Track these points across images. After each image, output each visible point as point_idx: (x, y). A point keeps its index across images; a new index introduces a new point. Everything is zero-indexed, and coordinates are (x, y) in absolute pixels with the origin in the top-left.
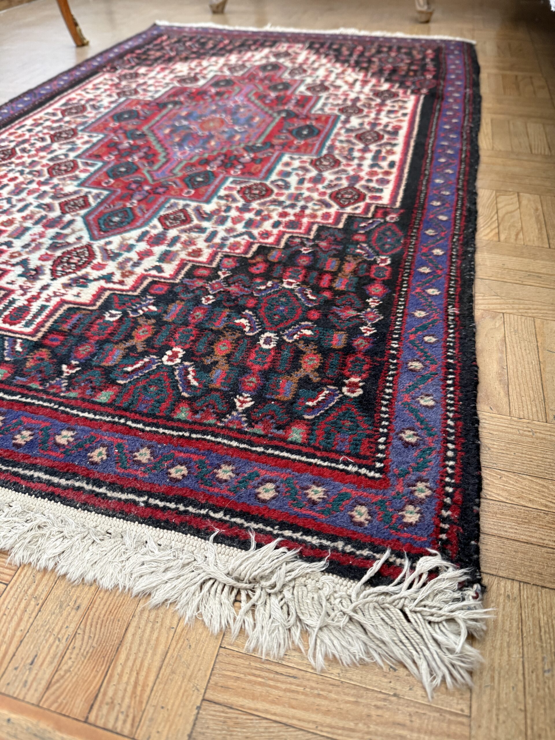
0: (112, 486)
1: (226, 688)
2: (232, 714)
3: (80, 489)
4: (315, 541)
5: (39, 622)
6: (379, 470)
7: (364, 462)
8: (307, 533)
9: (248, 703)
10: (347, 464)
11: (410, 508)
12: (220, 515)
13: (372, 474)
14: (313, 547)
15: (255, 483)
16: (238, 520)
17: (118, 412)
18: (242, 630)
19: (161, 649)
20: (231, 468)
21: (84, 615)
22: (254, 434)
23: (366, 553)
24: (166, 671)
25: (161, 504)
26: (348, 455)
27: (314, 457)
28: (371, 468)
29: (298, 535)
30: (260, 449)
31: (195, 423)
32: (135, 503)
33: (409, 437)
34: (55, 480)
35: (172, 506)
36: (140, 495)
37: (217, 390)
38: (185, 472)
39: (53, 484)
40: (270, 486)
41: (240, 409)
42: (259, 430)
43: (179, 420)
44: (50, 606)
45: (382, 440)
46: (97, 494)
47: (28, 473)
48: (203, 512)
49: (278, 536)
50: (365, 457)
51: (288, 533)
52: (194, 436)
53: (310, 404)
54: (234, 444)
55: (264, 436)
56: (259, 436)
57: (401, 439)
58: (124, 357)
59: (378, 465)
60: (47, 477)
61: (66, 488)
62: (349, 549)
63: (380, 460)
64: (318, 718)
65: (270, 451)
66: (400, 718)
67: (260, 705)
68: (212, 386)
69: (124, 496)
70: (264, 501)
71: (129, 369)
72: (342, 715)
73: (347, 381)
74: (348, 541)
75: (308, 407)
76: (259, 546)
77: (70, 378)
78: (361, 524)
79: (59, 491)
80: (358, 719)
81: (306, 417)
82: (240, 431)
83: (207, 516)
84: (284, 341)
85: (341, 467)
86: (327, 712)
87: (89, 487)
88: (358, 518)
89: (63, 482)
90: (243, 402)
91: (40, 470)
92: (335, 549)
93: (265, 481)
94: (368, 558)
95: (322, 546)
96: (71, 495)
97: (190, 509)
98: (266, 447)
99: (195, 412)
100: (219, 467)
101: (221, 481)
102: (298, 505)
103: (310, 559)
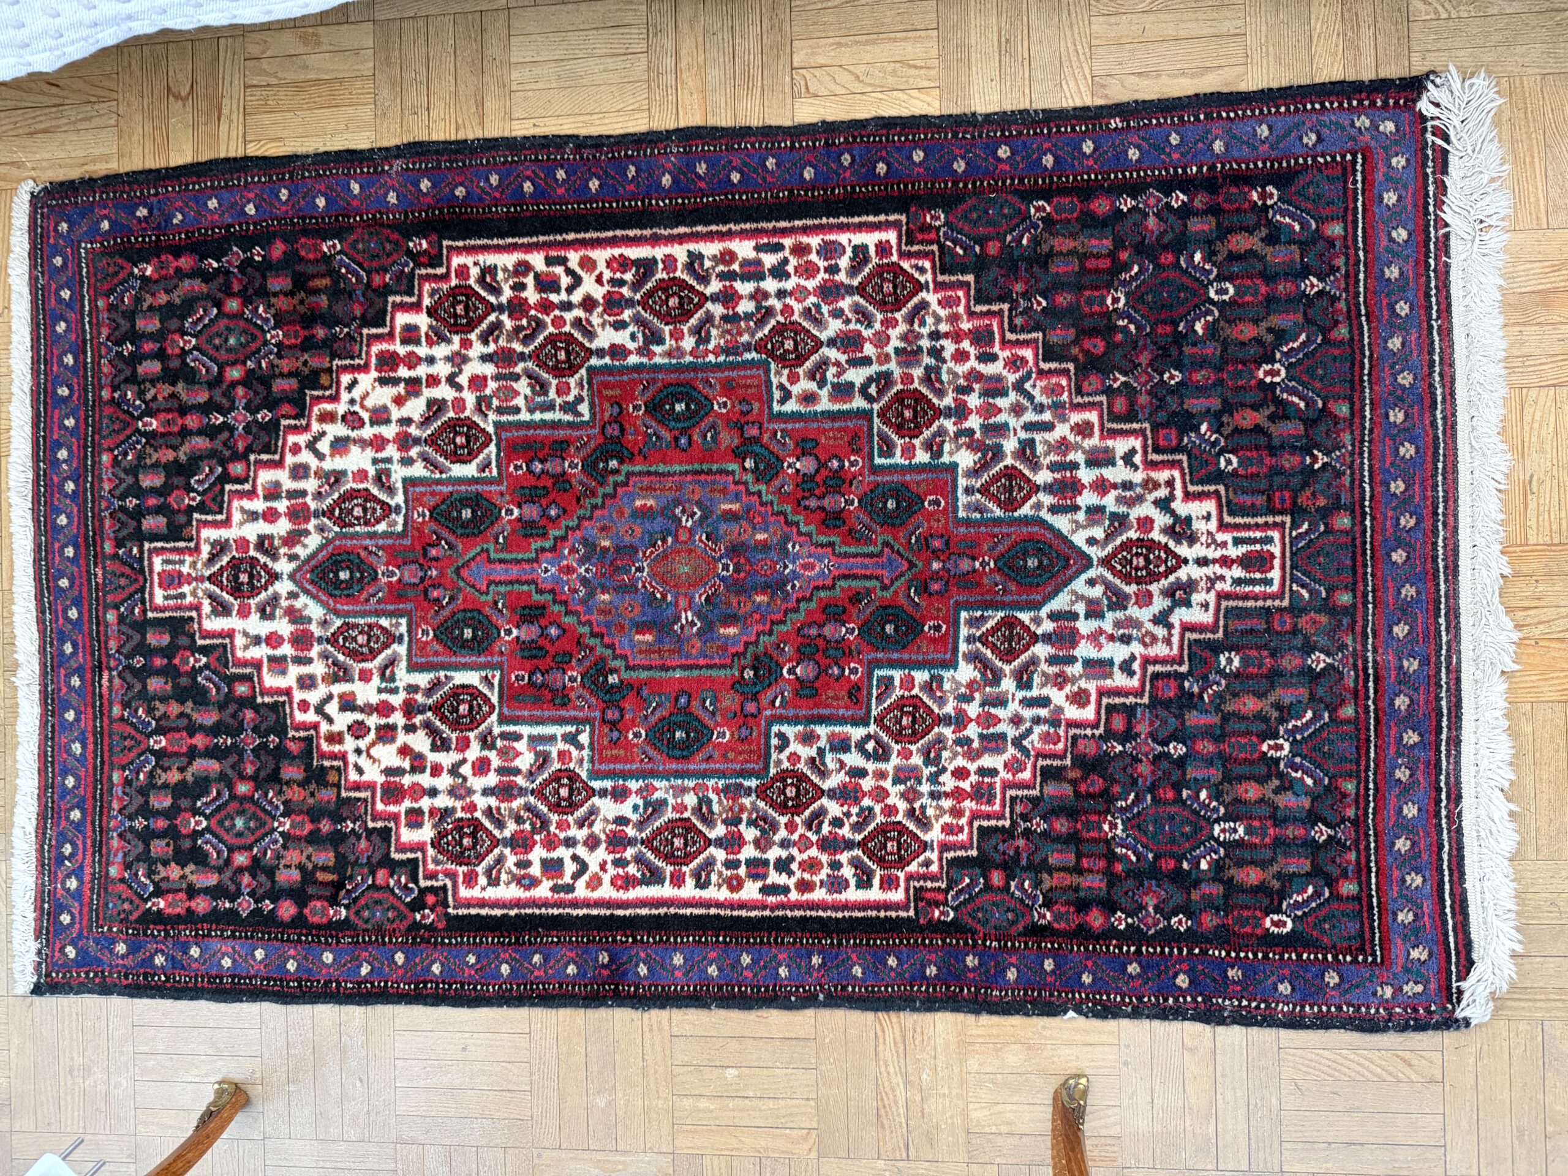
0: (1431, 353)
1: (1538, 218)
2: (1550, 209)
3: (1441, 375)
4: (1431, 188)
5: (1538, 352)
6: (1354, 156)
7: (1349, 169)
8: (1427, 195)
9: (1542, 202)
10: (1355, 182)
11: (1381, 128)
12: (1432, 262)
13: (1360, 160)
14: (1437, 188)
15: (1395, 247)
16: (1432, 246)
17: (1357, 387)
18: (1503, 219)
19: (1528, 266)
20: (1386, 270)
21: (1523, 324)
22: (1346, 264)
23: (1430, 152)
24: (1540, 257)
25: (1435, 308)
26: (1346, 182)
27: (1356, 208)
28: (1354, 162)
29: (1431, 201)
30: (1361, 253)
31: (1349, 318)
32: (1439, 327)
33: (1311, 139)
34: (1439, 398)
35: (1434, 299)
36: (1432, 327)
37: (1305, 314)
38: (1402, 303)
39: (1444, 398)
40: (1394, 234)
41: (1321, 286)
42: (1340, 262)
43: (1350, 332)
44: (1526, 351)
45: (1321, 160)
46: (1441, 359)
47: (1440, 422)
48: (1432, 274)
49: (1436, 215)
50: (1345, 169)
51: (1431, 209)
52: (1363, 312)
53: (1297, 228)
54: (1362, 276)
55: (1347, 255)
56: (1348, 259)
57: (1314, 145)
58: (1288, 418)
59: (1349, 157)
60: (1439, 406)
61: (1443, 386)
62: (1430, 164)
63: (1343, 157)
64: (1537, 160)
65: (1361, 245)
66: (1522, 116)
67: (1541, 195)
68: (1301, 320)
69: (1436, 338)
70: (1410, 234)
71: (1302, 405)
72: (1531, 148)
73: (1260, 203)
74: (1424, 165)
75: (1302, 228)
76: (1447, 225)
77: (1327, 453)
78: (1407, 160)
79: (1448, 391)
80: (1530, 138)
81: (1314, 226)
82: (1347, 276)
83: (1435, 271)
84: (1218, 276)
85: (1359, 185)
86: (1533, 157)
87: (1437, 369)
88: (1403, 162)
89: (1439, 392)
90: (1312, 286)
91: (1435, 416)
92: (1434, 173)
93: (1392, 240)
94: (1434, 150)
95: (1435, 182)
96: (1447, 379)
97: (1433, 285)
98: (1357, 249)
99: (1336, 323)
100: (1389, 279)
101: (1401, 273)
102: (1405, 208)
103: (1445, 188)
